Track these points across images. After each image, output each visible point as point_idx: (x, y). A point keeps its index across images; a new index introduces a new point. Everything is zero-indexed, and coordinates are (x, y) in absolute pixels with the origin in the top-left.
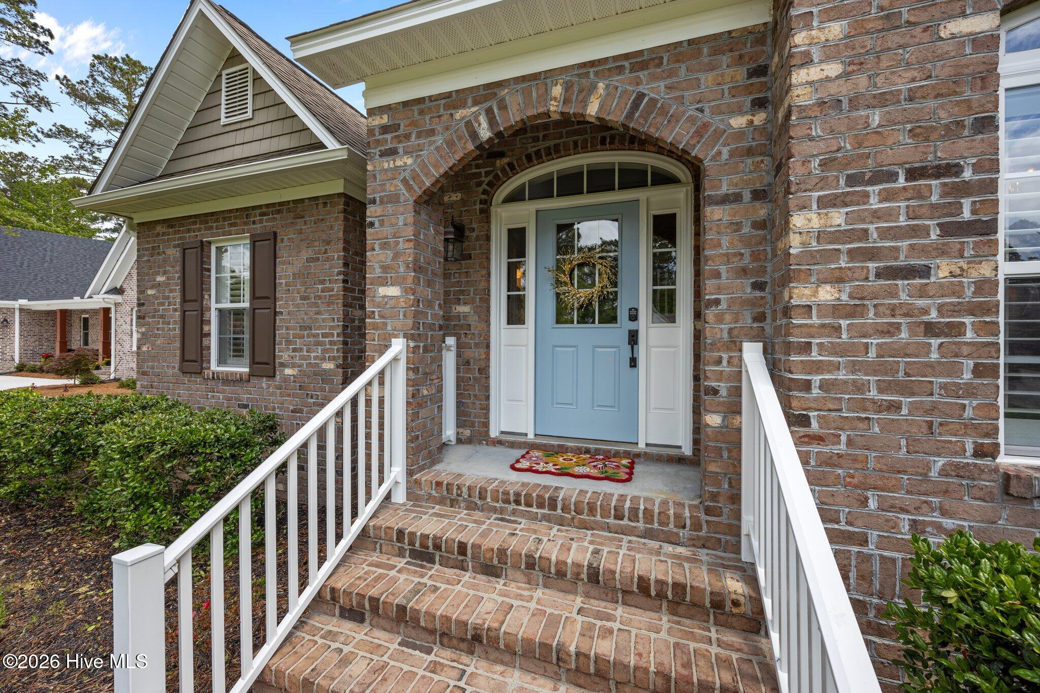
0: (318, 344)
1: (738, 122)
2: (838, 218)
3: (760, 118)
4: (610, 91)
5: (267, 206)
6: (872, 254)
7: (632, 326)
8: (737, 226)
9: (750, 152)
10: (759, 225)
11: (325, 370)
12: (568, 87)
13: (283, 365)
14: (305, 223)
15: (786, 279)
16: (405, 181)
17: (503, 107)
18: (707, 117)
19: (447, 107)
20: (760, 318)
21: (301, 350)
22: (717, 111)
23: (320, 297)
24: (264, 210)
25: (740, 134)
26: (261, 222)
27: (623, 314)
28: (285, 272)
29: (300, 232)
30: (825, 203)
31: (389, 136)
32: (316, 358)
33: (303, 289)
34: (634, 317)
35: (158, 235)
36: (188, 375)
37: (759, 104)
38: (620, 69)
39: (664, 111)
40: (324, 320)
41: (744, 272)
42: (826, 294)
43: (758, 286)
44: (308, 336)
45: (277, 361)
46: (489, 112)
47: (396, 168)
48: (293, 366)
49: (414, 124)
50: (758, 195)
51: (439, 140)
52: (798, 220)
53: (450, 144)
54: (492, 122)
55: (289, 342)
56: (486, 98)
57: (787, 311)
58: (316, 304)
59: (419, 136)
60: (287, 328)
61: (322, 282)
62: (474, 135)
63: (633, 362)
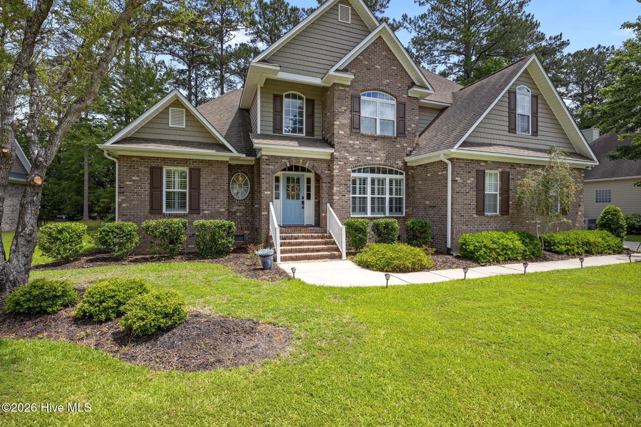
0: (219, 203)
1: (327, 172)
2: (338, 189)
3: (329, 172)
4: (310, 163)
5: (196, 160)
6: (341, 193)
7: (303, 200)
8: (326, 187)
9: (328, 177)
10: (329, 187)
11: (221, 211)
12: (303, 161)
13: (203, 210)
14: (213, 167)
15: (333, 195)
16: (271, 171)
17: (292, 161)
18: (323, 170)
19: (281, 158)
20: (329, 200)
21: (211, 205)
22: (324, 170)
23: (219, 190)
24: (195, 160)
25: (327, 174)
26: (193, 164)
27: (301, 198)
28: (203, 182)
29: (211, 170)
30: (337, 187)
31: (268, 161)
32: (217, 208)
33: (212, 187)
34: (303, 198)
35: (134, 161)
36: (154, 215)
37: (329, 170)
38: (311, 160)
39: (317, 168)
40: (221, 197)
41: (327, 193)
42: (337, 198)
43: (329, 195)
44: (214, 201)
45: (201, 209)
46: (289, 161)
47: (269, 168)
48: (208, 210)
49: (273, 160)
50: (329, 183)
51: (279, 164)
52: (335, 189)
53: (281, 165)
54: (290, 163)
55: (206, 203)
56: (289, 159)
57: (333, 199)
58: (218, 192)
59: (275, 163)
60: (205, 199)
61: (221, 185)
62: (286, 165)
63: (303, 208)
